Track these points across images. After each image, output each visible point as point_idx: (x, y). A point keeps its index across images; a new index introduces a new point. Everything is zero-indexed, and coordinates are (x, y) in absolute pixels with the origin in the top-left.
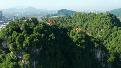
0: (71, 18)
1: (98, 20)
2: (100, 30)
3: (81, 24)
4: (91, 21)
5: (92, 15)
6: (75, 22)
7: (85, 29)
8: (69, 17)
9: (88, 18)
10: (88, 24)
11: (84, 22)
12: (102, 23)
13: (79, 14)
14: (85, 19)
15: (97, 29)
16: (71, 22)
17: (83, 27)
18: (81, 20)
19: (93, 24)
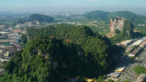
0: (54, 29)
1: (77, 31)
2: (79, 38)
3: (64, 34)
4: (71, 32)
5: (71, 27)
6: (59, 32)
7: (67, 38)
9: (68, 29)
10: (69, 34)
11: (66, 32)
12: (80, 34)
13: (61, 25)
14: (66, 30)
15: (76, 38)
16: (55, 32)
17: (65, 36)
18: (63, 31)
19: (73, 35)
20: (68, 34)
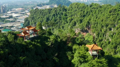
0: (66, 10)
1: (106, 15)
2: (110, 29)
3: (80, 18)
4: (94, 15)
5: (95, 7)
6: (72, 16)
7: (87, 26)
8: (64, 8)
9: (89, 10)
10: (90, 20)
11: (84, 16)
12: (114, 20)
13: (76, 4)
14: (85, 12)
15: (105, 28)
16: (66, 15)
17: (83, 23)
18: (80, 13)
19: (99, 21)
20: (88, 18)
